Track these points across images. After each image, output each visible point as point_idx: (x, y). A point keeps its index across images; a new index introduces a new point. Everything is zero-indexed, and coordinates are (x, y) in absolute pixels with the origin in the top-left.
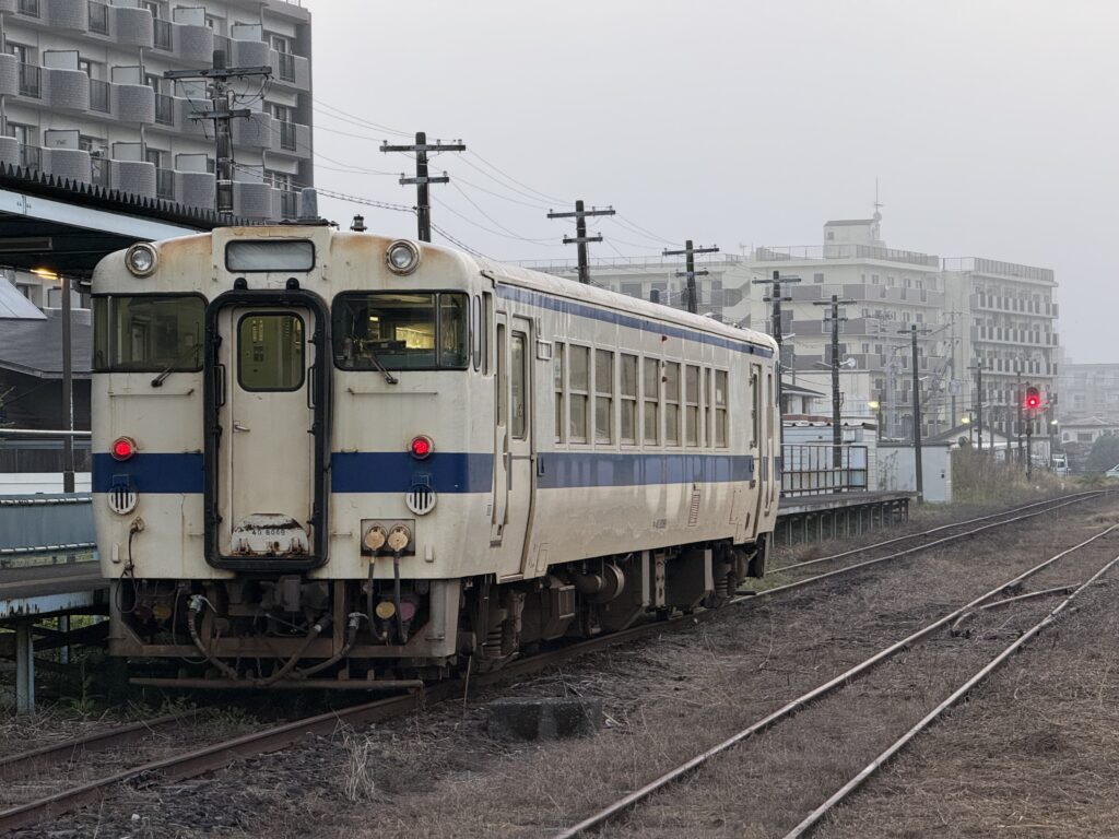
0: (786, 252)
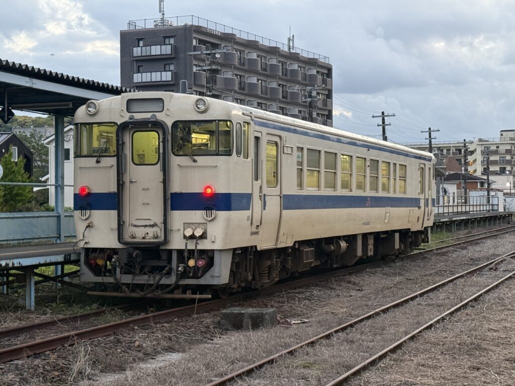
0: (488, 139)
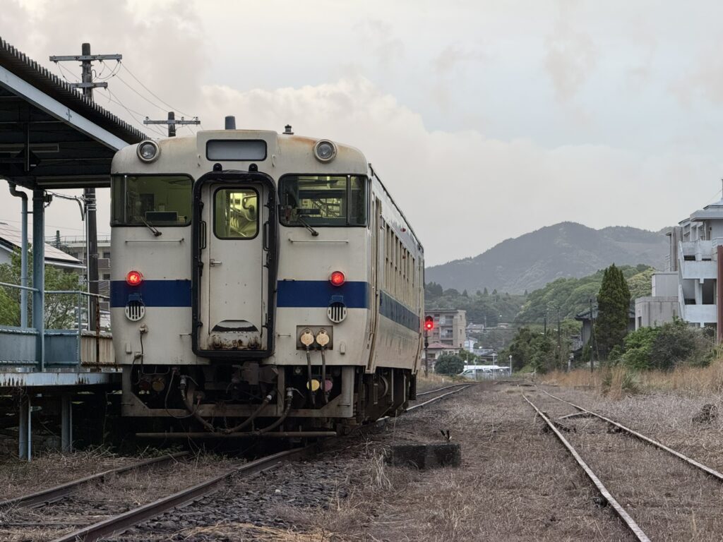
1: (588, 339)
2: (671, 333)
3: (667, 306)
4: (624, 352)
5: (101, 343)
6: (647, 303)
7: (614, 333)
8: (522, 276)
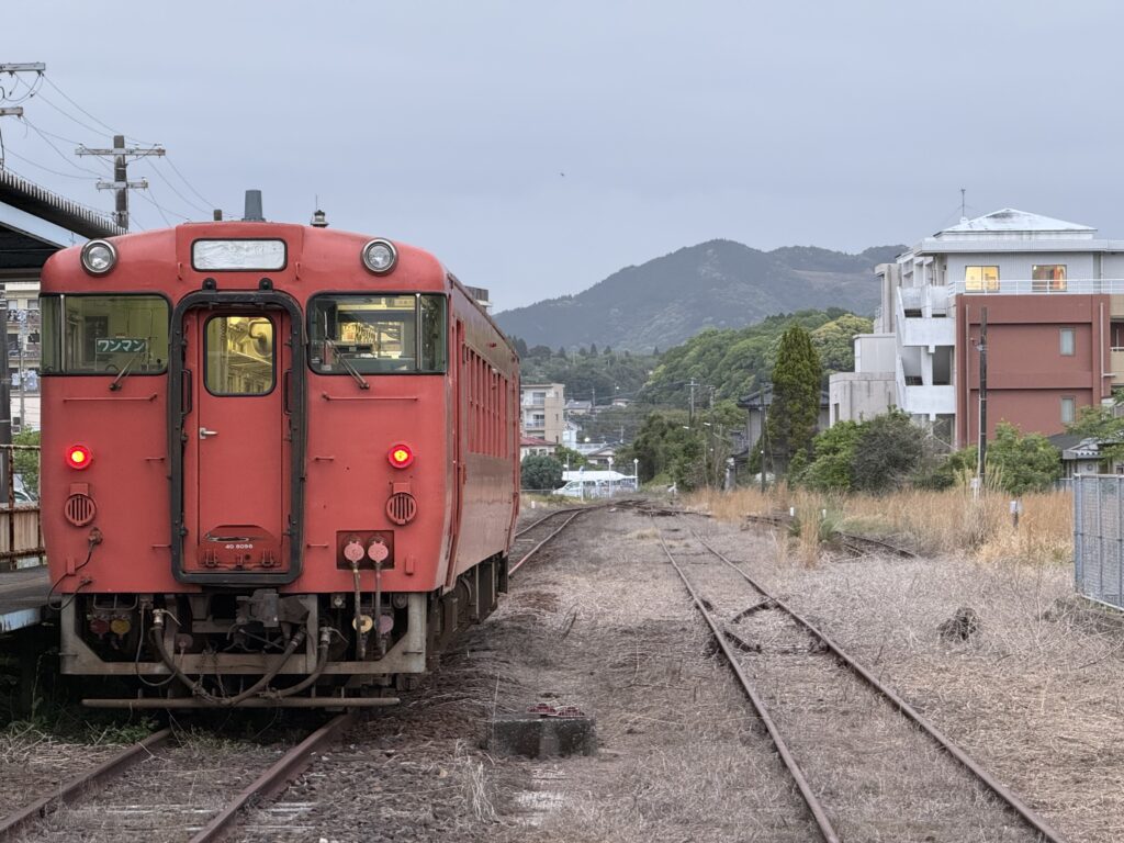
1: (758, 439)
2: (886, 431)
3: (878, 387)
4: (813, 459)
5: (17, 520)
6: (847, 383)
7: (797, 431)
8: (650, 324)
